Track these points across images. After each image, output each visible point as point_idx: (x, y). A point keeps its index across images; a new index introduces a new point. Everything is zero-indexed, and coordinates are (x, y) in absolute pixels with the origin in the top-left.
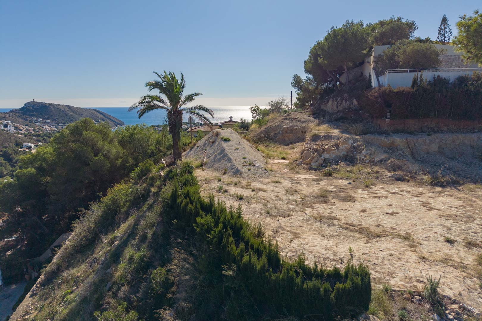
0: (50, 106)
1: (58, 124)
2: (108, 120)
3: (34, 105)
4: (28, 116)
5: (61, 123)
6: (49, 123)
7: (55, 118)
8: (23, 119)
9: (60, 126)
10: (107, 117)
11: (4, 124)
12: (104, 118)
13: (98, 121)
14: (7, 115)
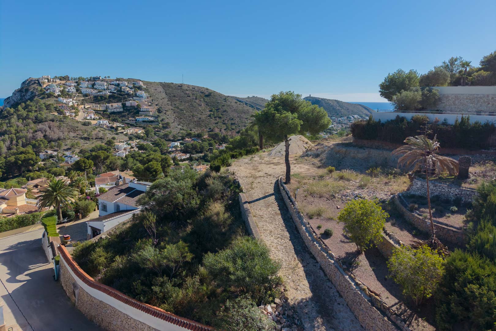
0: (322, 101)
3: (310, 100)
12: (369, 113)
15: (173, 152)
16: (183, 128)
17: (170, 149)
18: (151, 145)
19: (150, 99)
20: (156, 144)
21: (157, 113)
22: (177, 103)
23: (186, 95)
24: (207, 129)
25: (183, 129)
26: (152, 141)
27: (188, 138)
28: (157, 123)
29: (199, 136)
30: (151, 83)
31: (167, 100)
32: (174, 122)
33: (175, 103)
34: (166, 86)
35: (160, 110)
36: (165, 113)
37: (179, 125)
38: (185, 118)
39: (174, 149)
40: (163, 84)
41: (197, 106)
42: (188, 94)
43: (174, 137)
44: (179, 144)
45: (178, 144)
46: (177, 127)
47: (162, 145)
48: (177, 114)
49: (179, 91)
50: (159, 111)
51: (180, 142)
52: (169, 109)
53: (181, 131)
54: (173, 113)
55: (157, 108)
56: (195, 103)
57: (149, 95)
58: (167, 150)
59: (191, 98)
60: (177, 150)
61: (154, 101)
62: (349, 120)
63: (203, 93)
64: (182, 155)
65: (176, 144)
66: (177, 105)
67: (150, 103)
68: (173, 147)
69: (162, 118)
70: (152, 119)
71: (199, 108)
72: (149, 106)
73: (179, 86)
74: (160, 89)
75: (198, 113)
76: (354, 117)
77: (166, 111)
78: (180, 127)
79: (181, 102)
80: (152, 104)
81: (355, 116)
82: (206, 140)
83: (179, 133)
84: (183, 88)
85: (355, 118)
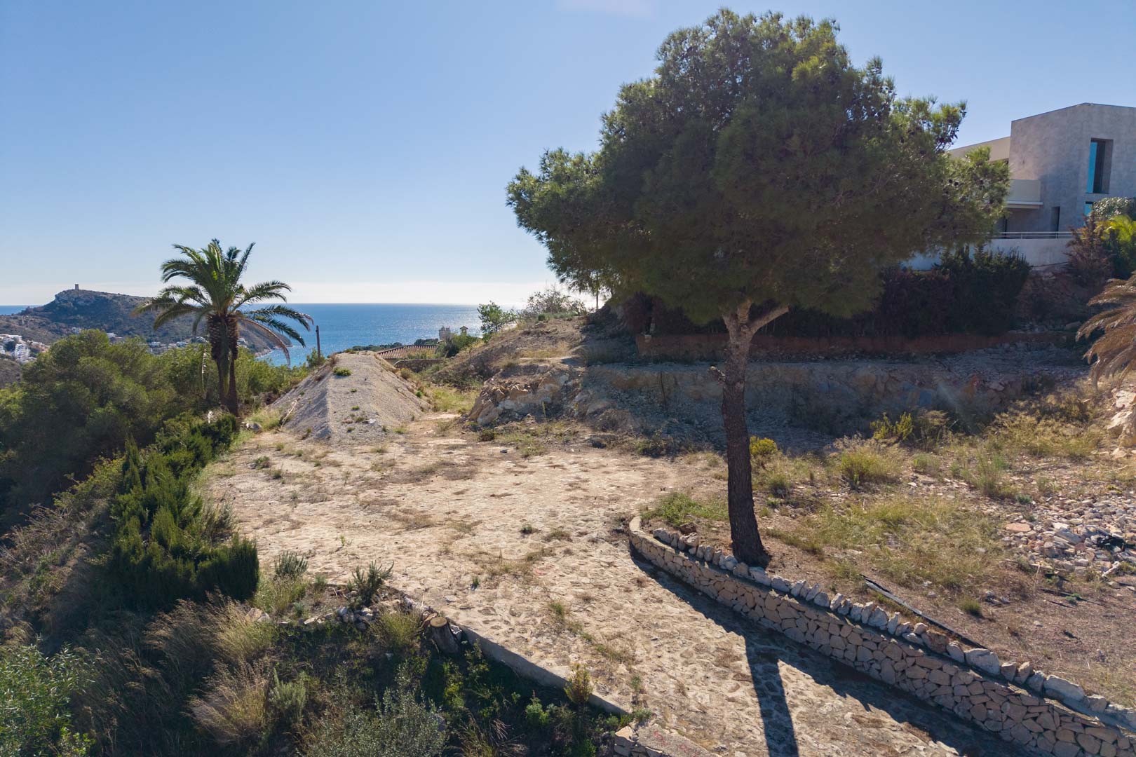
0: (115, 301)
2: (252, 334)
3: (78, 298)
4: (63, 325)
7: (127, 328)
8: (51, 331)
11: (6, 342)
14: (15, 321)
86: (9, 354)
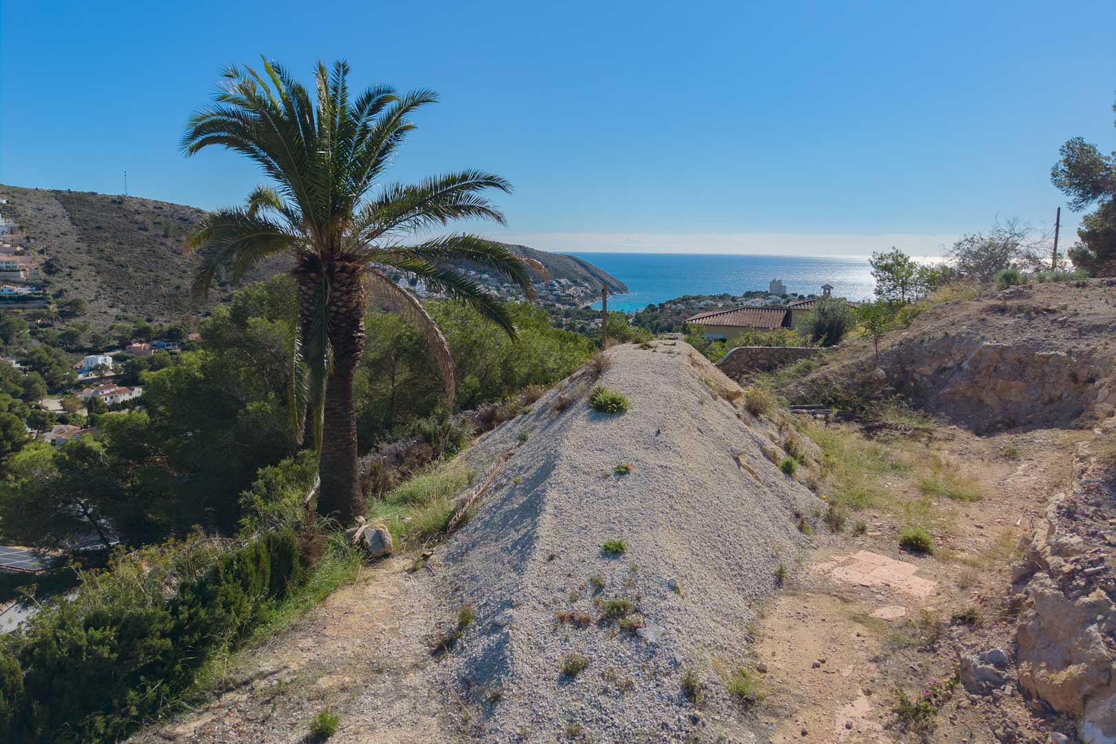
1: (502, 284)
2: (595, 280)
5: (508, 282)
6: (486, 280)
9: (505, 287)
10: (593, 275)
12: (589, 275)
13: (575, 282)
15: (89, 383)
16: (126, 314)
17: (81, 377)
18: (18, 365)
19: (20, 235)
20: (32, 362)
21: (43, 275)
22: (108, 247)
23: (137, 226)
24: (199, 315)
25: (126, 319)
26: (24, 355)
27: (141, 342)
28: (42, 303)
29: (173, 336)
30: (24, 192)
31: (76, 238)
32: (96, 298)
33: (102, 247)
34: (71, 201)
35: (52, 266)
36: (69, 275)
37: (112, 307)
38: (131, 287)
39: (93, 376)
40: (64, 196)
41: (169, 254)
42: (142, 223)
43: (95, 339)
44: (110, 360)
45: (106, 360)
46: (105, 313)
47: (54, 366)
48: (106, 276)
49: (114, 214)
50: (49, 268)
51: (112, 353)
52: (82, 264)
53: (120, 324)
54: (93, 273)
55: (43, 261)
56: (162, 247)
57: (18, 225)
58: (70, 378)
59: (152, 232)
60: (102, 379)
61: (32, 241)
62: (551, 291)
63: (186, 220)
64: (119, 392)
65: (100, 359)
66: (107, 251)
67: (21, 245)
68: (91, 369)
69: (59, 286)
70: (25, 291)
71: (176, 260)
72: (17, 253)
73: (114, 201)
74: (56, 208)
75: (171, 274)
76: (559, 283)
77: (71, 268)
78: (115, 311)
79: (120, 243)
80: (26, 249)
81: (563, 281)
82: (195, 344)
83: (112, 328)
84: (125, 206)
85: (562, 286)
86: (412, 288)
